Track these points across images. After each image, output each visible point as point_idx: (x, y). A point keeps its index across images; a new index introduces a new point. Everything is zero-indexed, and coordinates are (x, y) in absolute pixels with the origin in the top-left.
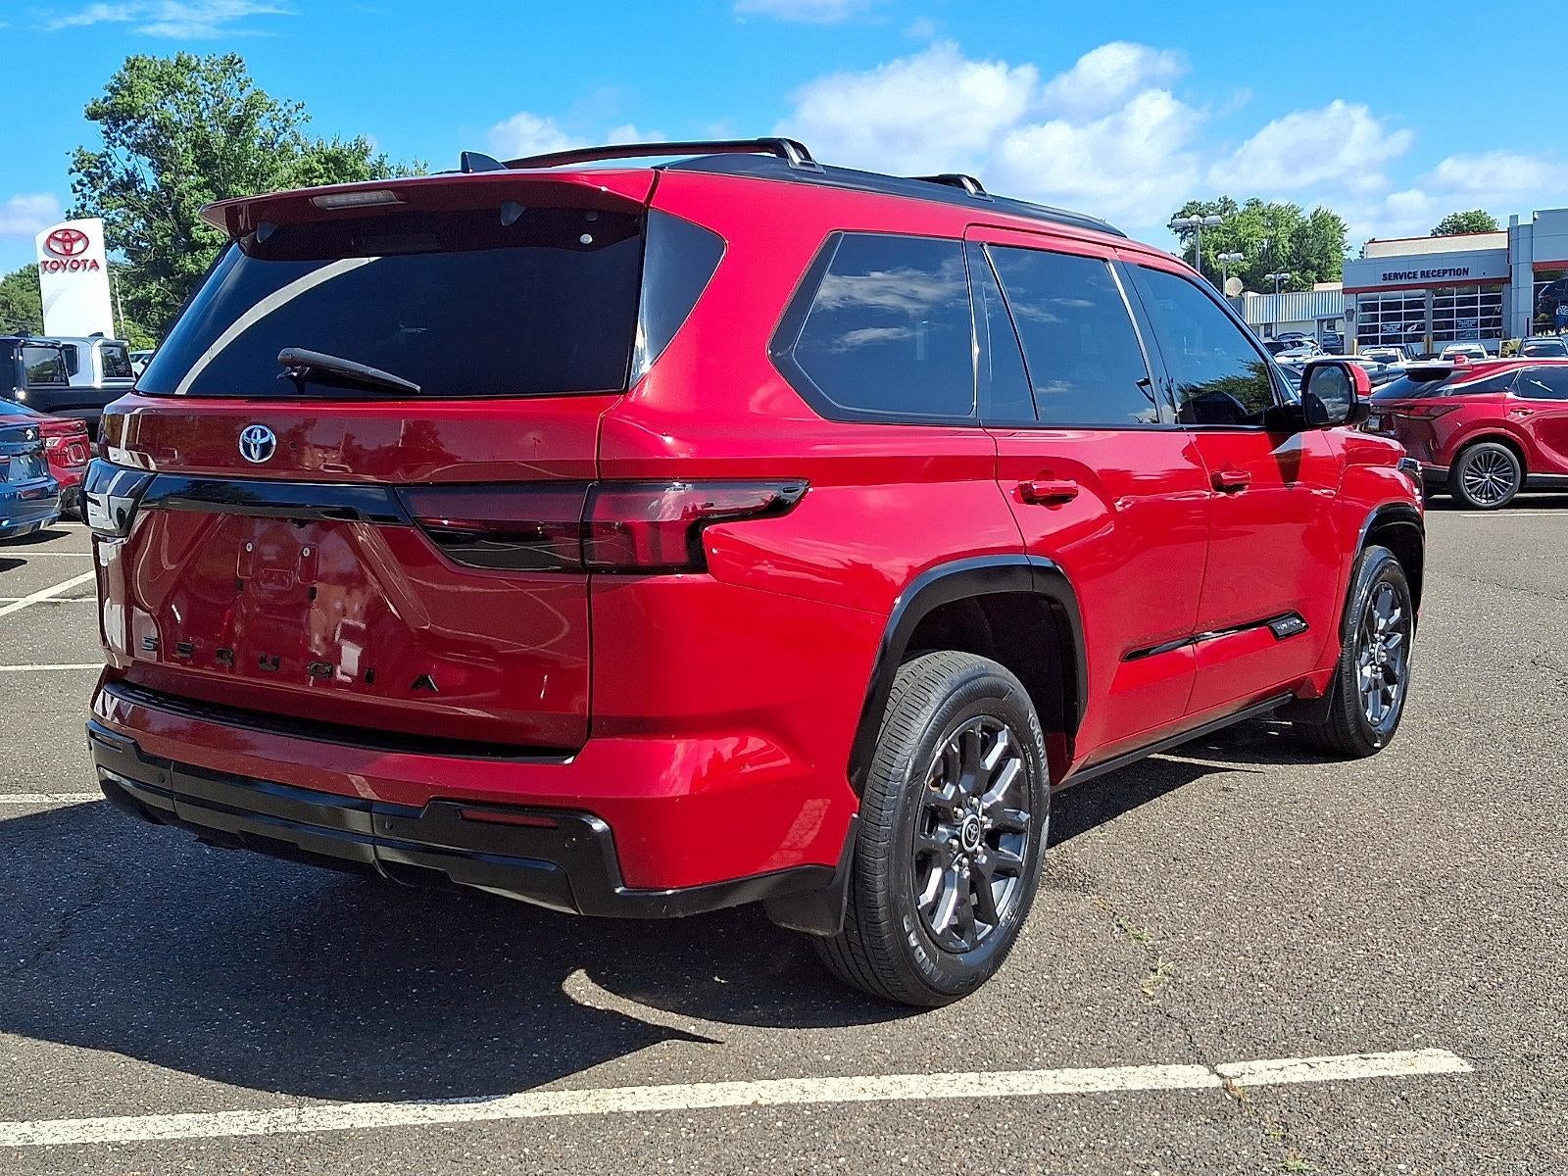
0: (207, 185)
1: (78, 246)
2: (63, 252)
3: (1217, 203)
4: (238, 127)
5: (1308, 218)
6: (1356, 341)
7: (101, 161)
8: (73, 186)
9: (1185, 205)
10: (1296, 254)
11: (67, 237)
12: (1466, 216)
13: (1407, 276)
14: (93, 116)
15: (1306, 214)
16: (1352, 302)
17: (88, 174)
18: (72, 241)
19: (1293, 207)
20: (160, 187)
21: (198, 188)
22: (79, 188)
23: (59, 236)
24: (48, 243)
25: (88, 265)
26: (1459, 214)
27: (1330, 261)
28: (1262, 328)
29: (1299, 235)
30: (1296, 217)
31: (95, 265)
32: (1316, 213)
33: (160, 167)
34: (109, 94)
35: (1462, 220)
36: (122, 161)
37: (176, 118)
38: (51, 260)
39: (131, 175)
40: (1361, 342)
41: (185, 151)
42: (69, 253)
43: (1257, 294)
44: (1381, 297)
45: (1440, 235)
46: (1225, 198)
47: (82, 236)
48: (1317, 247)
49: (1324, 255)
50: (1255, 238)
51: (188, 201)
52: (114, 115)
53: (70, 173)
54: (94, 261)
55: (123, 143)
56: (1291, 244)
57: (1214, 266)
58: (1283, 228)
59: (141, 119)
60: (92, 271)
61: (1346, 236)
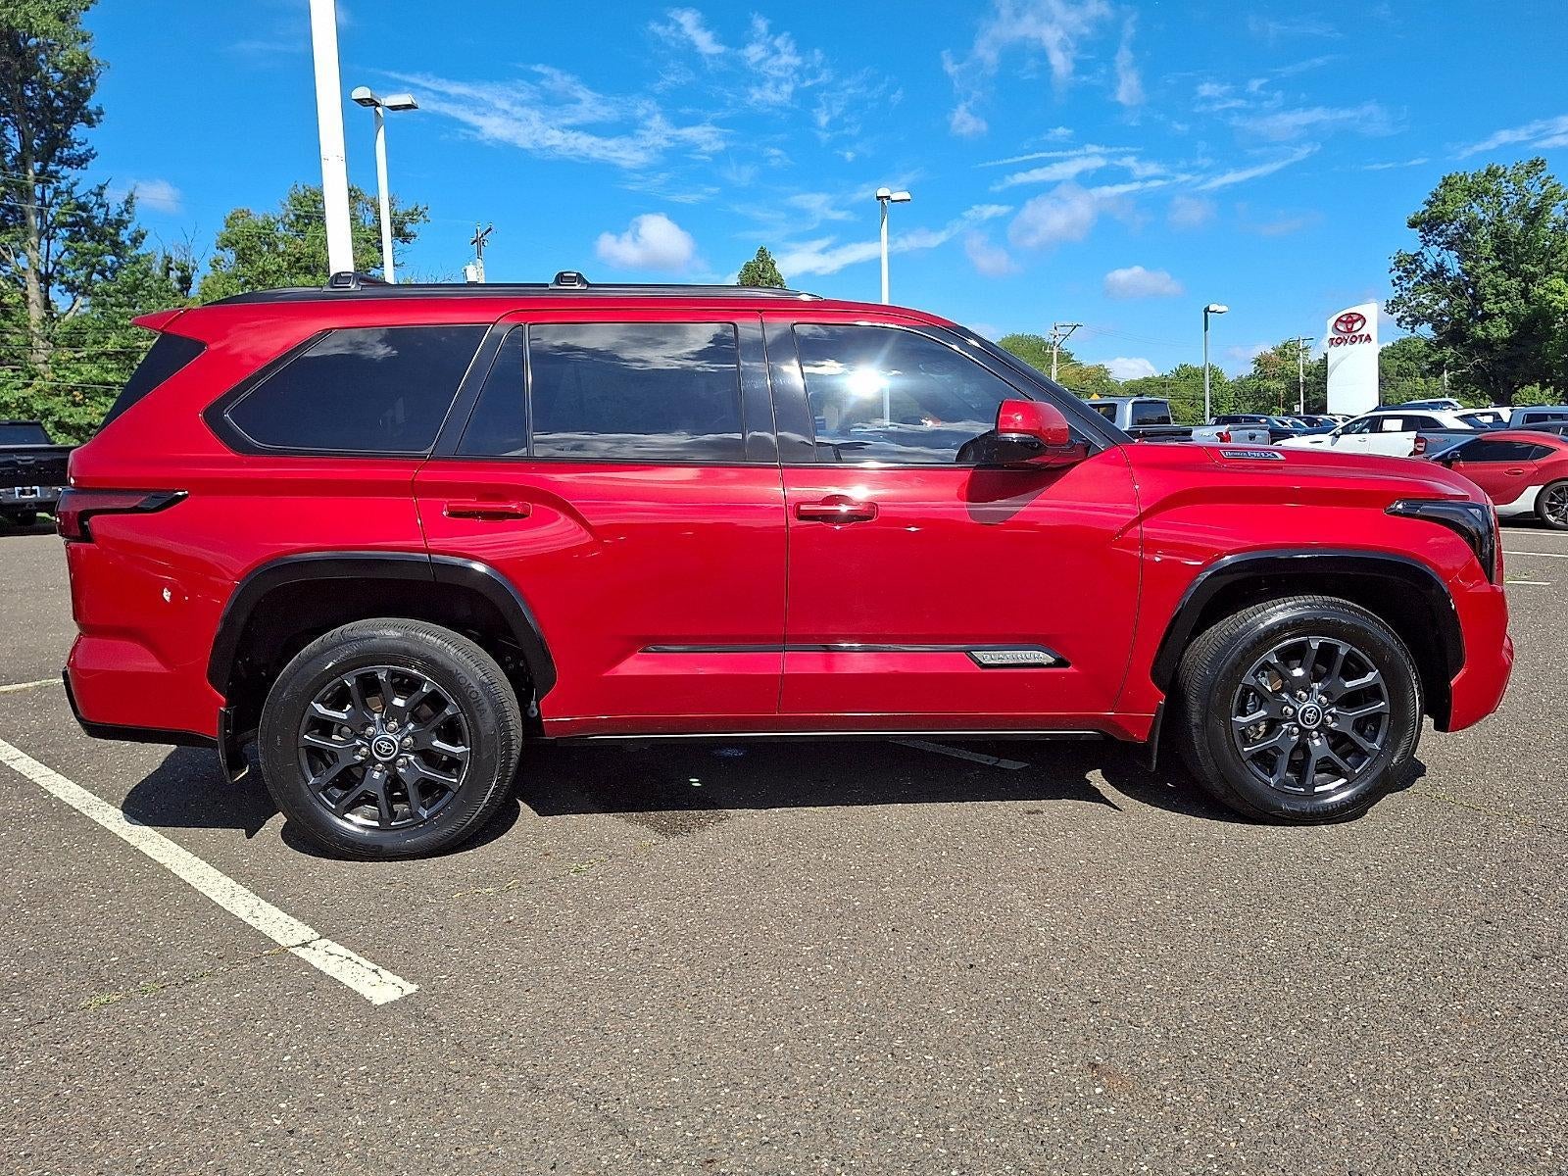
0: (1502, 267)
1: (1357, 325)
2: (1346, 330)
4: (1534, 217)
7: (1416, 260)
8: (1393, 281)
11: (1350, 319)
14: (1413, 225)
17: (1405, 270)
18: (1353, 322)
20: (1463, 272)
21: (1493, 270)
22: (1397, 282)
23: (1344, 319)
24: (1335, 325)
25: (1364, 338)
31: (1368, 338)
33: (1464, 256)
34: (1428, 207)
36: (1433, 256)
37: (1481, 216)
38: (1337, 337)
39: (1440, 267)
41: (1484, 243)
42: (1350, 331)
47: (1361, 317)
51: (1483, 282)
52: (1428, 224)
53: (1390, 272)
54: (1368, 335)
55: (1435, 242)
59: (1451, 222)
60: (1367, 342)
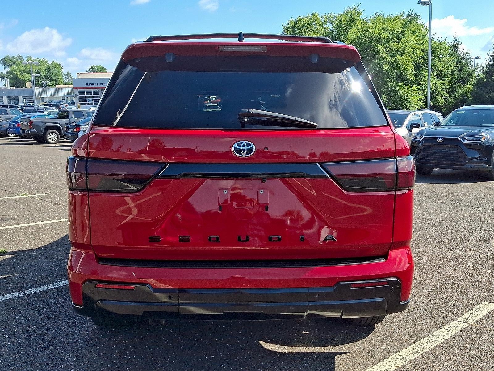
3: (16, 56)
5: (50, 64)
6: (79, 104)
9: (5, 56)
10: (48, 75)
12: (97, 67)
13: (93, 84)
15: (49, 63)
16: (77, 92)
19: (45, 60)
26: (95, 66)
27: (59, 78)
28: (41, 99)
29: (48, 69)
30: (46, 63)
32: (53, 62)
35: (95, 68)
40: (81, 104)
43: (38, 88)
44: (86, 91)
45: (89, 72)
46: (19, 55)
48: (54, 74)
49: (56, 76)
50: (33, 69)
56: (46, 72)
57: (19, 77)
58: (42, 66)
61: (63, 70)
